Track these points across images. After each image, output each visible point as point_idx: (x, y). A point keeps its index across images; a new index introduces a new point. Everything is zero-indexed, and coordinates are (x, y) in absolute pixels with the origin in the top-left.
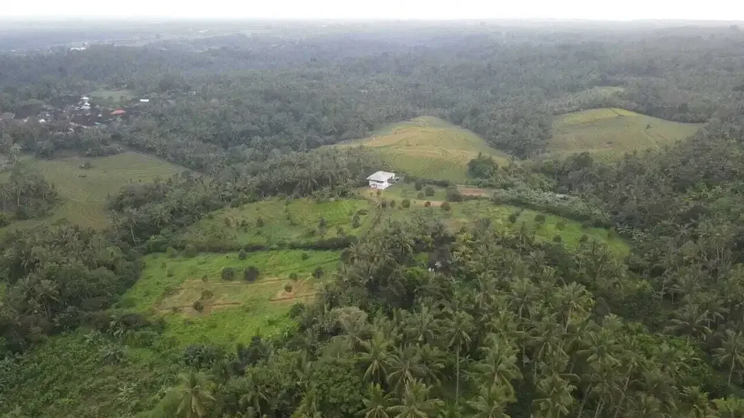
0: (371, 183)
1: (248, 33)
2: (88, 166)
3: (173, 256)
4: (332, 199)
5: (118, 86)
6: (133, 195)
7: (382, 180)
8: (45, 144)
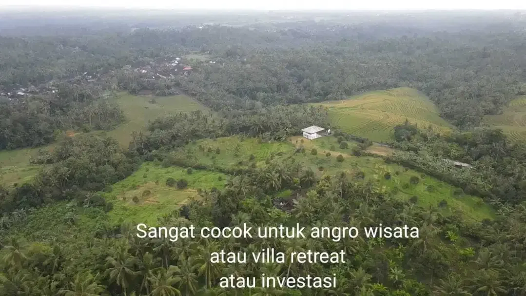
0: (304, 133)
1: (317, 20)
2: (153, 102)
3: (157, 165)
4: (270, 142)
5: (203, 51)
6: (160, 123)
7: (312, 132)
8: (134, 85)
